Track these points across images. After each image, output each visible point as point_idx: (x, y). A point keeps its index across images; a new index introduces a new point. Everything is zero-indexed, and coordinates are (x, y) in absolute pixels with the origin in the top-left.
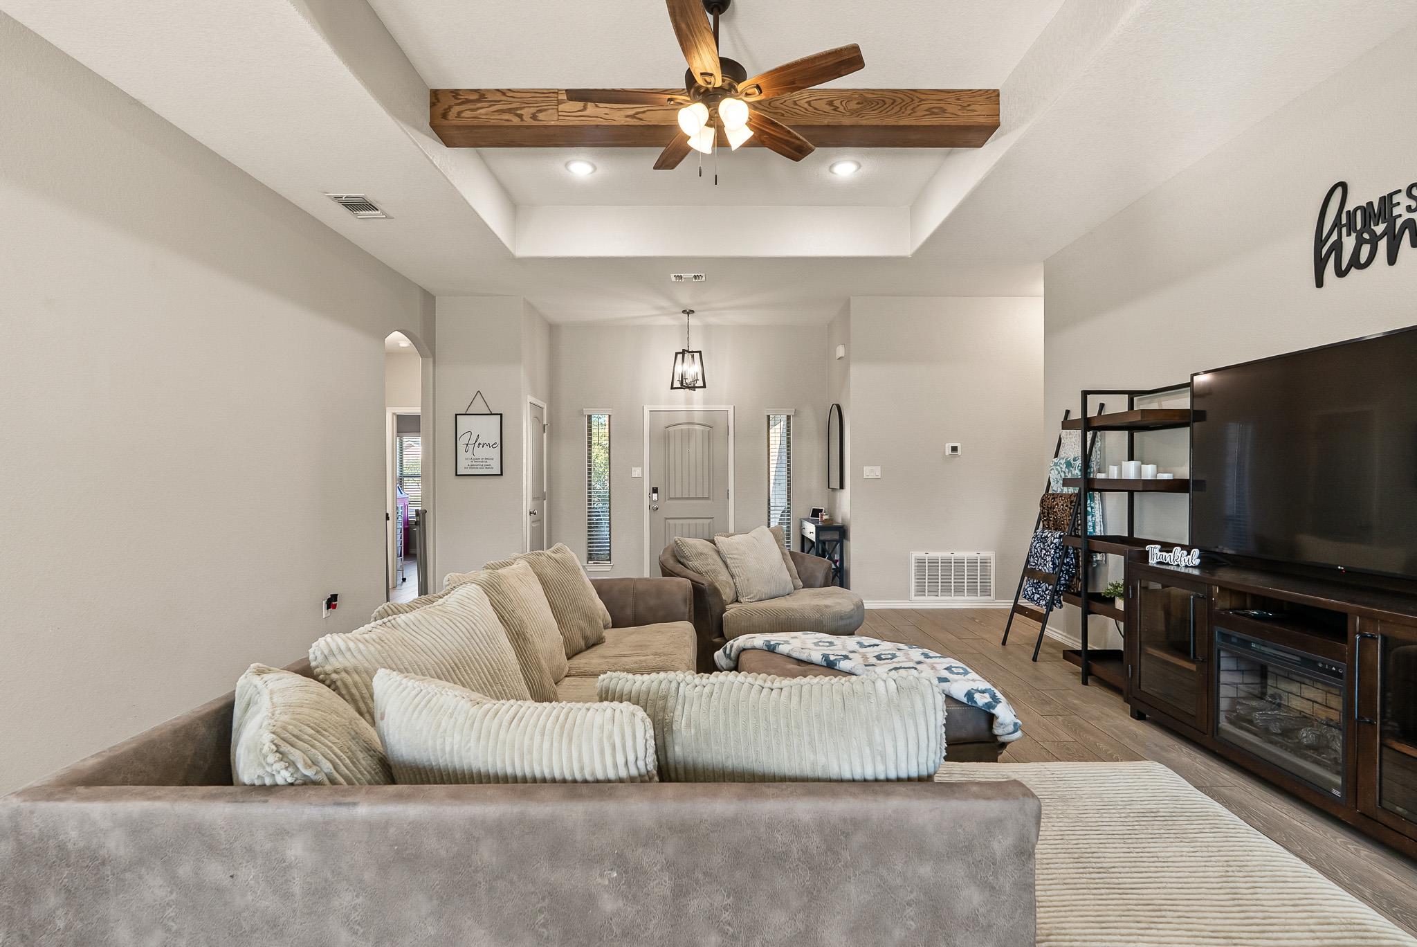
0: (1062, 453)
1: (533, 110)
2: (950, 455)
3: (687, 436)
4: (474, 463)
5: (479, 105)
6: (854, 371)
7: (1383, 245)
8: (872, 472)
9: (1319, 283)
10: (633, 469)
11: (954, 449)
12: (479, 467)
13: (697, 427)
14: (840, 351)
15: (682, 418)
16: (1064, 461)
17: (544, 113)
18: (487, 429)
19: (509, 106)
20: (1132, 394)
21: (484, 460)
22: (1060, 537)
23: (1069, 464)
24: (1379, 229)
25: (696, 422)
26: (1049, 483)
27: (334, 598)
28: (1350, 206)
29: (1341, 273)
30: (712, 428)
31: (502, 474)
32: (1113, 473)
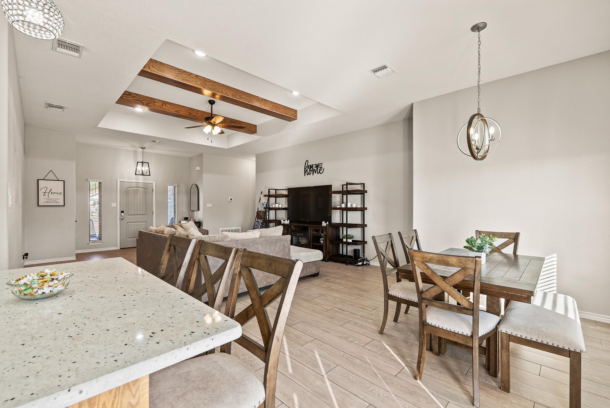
0: (261, 201)
1: (147, 102)
2: (230, 201)
3: (136, 192)
4: (48, 201)
5: (129, 96)
6: (205, 176)
7: (312, 171)
8: (209, 205)
9: (305, 176)
10: (112, 204)
11: (231, 199)
12: (52, 202)
13: (140, 188)
14: (198, 168)
15: (134, 185)
16: (261, 203)
17: (150, 104)
18: (58, 187)
19: (139, 99)
20: (276, 190)
21: (54, 199)
22: (262, 221)
23: (263, 204)
24: (312, 169)
25: (140, 186)
26: (258, 208)
27: (27, 255)
28: (308, 165)
29: (308, 175)
30: (146, 189)
31: (64, 205)
32: (274, 206)
